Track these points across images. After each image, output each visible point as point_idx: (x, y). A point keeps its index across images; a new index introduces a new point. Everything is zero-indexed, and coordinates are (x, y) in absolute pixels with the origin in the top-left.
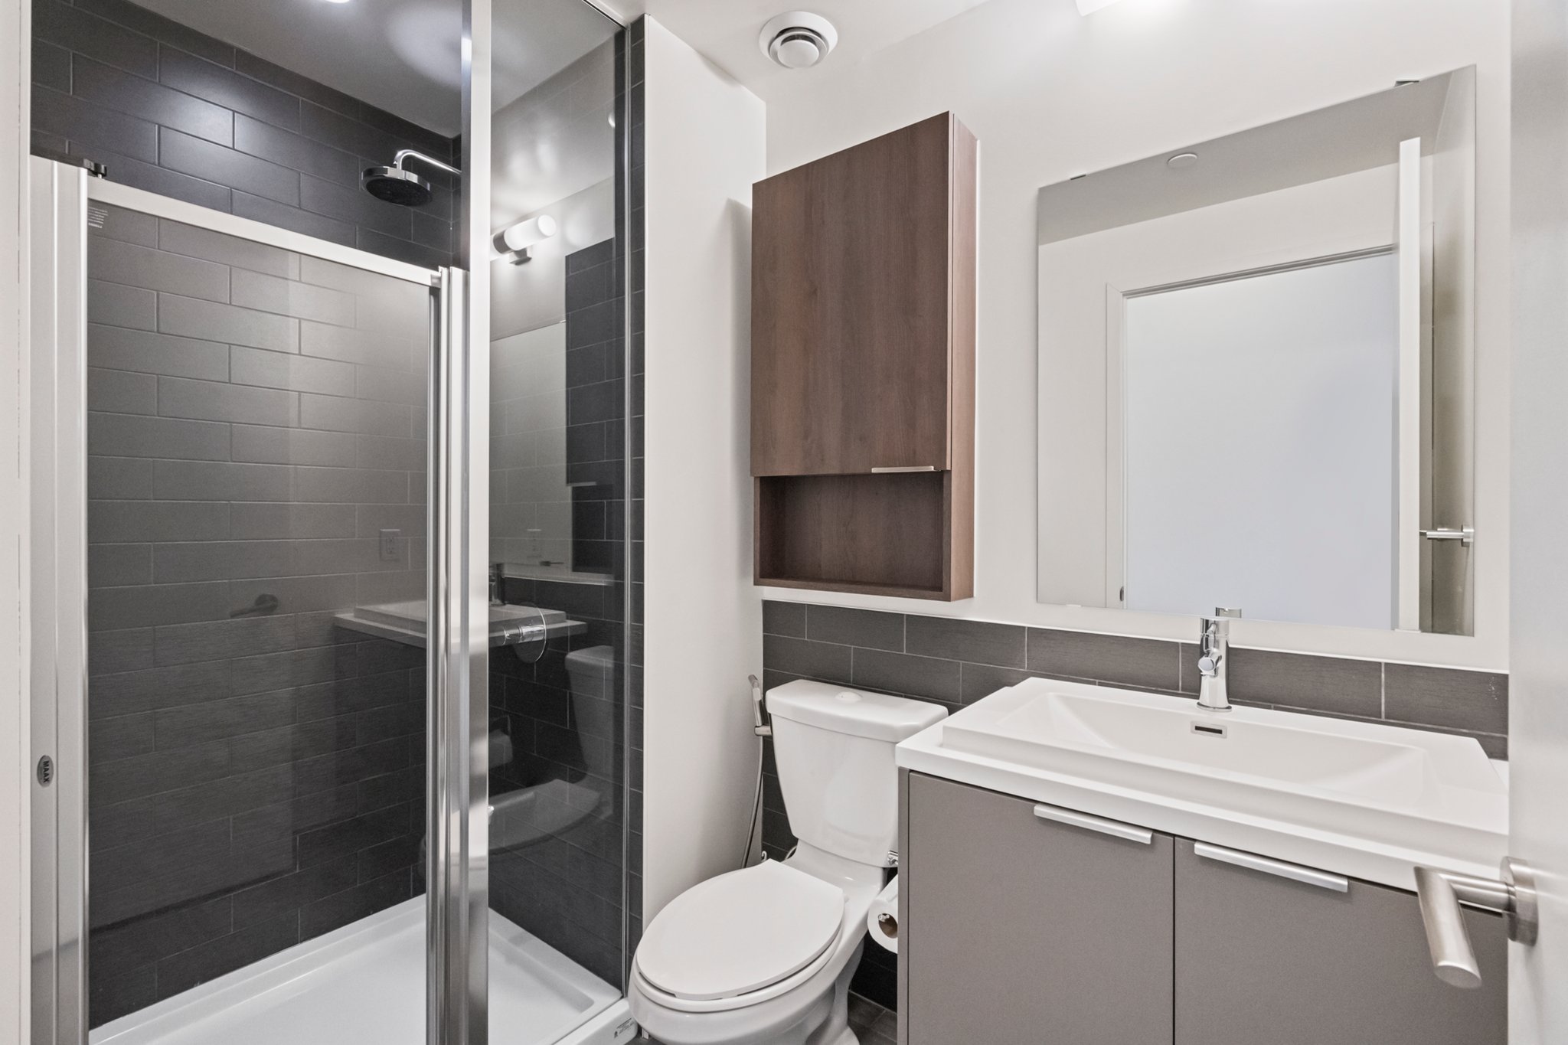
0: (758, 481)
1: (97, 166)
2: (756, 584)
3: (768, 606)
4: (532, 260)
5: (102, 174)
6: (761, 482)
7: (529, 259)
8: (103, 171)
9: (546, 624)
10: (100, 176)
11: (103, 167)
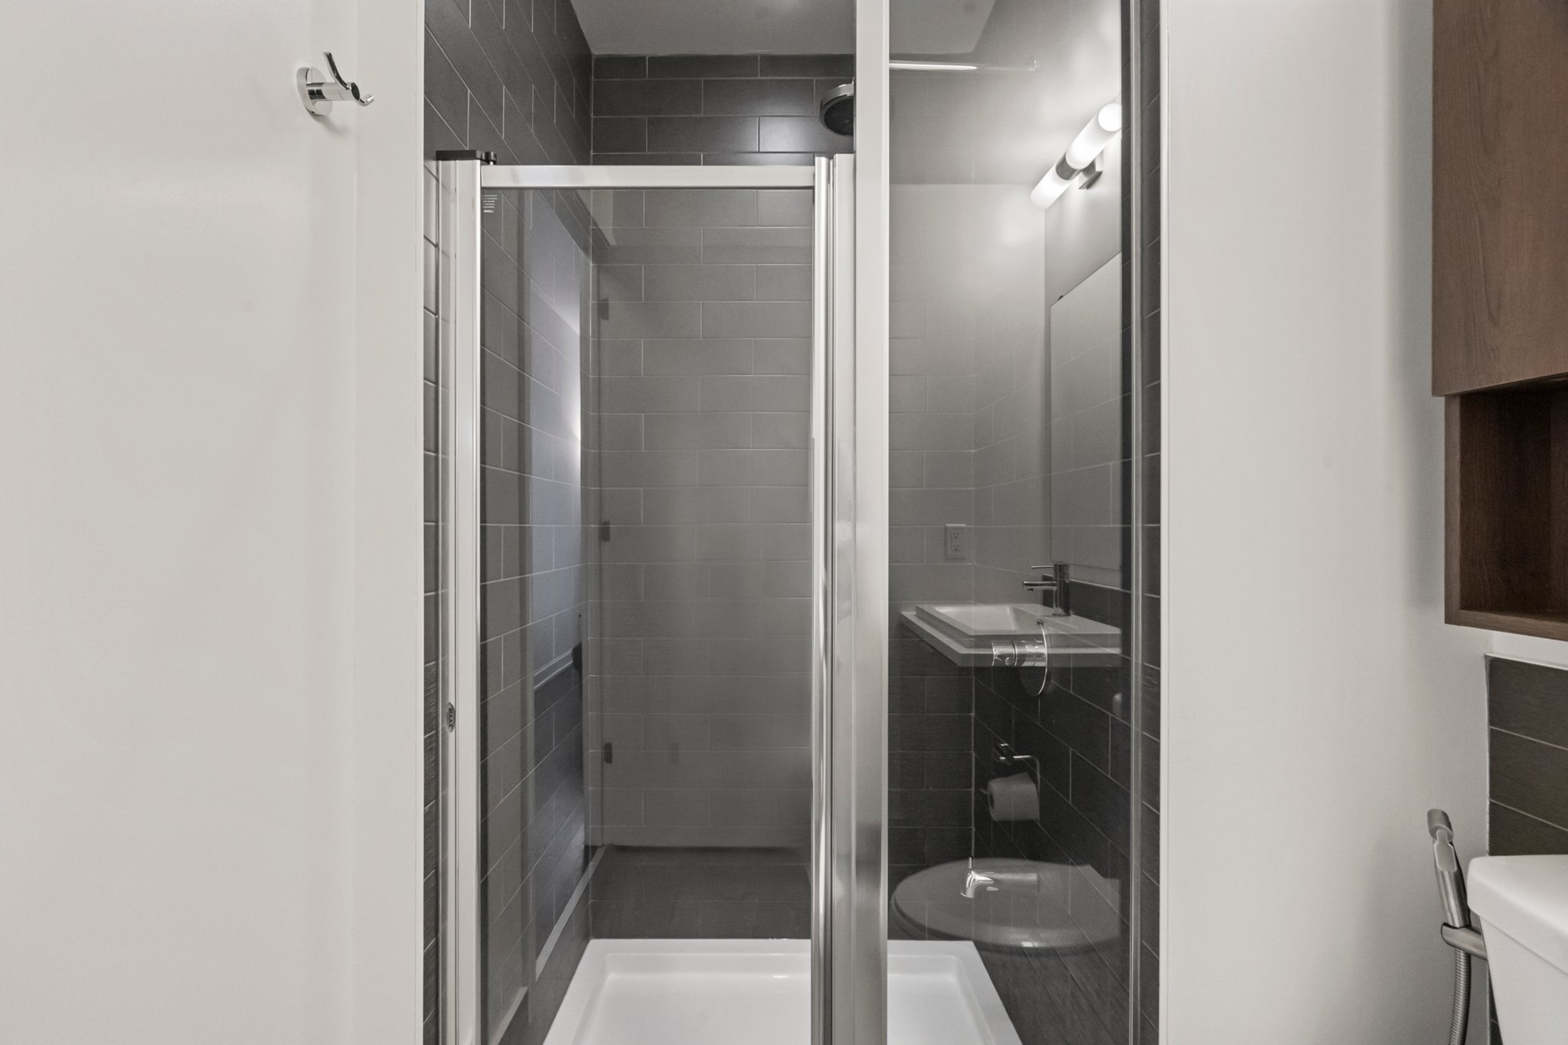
0: (1457, 402)
1: (488, 155)
2: (1449, 620)
3: (1499, 670)
4: (1103, 174)
5: (493, 161)
6: (1462, 405)
7: (1100, 174)
8: (492, 158)
9: (1048, 647)
10: (492, 163)
11: (492, 154)
